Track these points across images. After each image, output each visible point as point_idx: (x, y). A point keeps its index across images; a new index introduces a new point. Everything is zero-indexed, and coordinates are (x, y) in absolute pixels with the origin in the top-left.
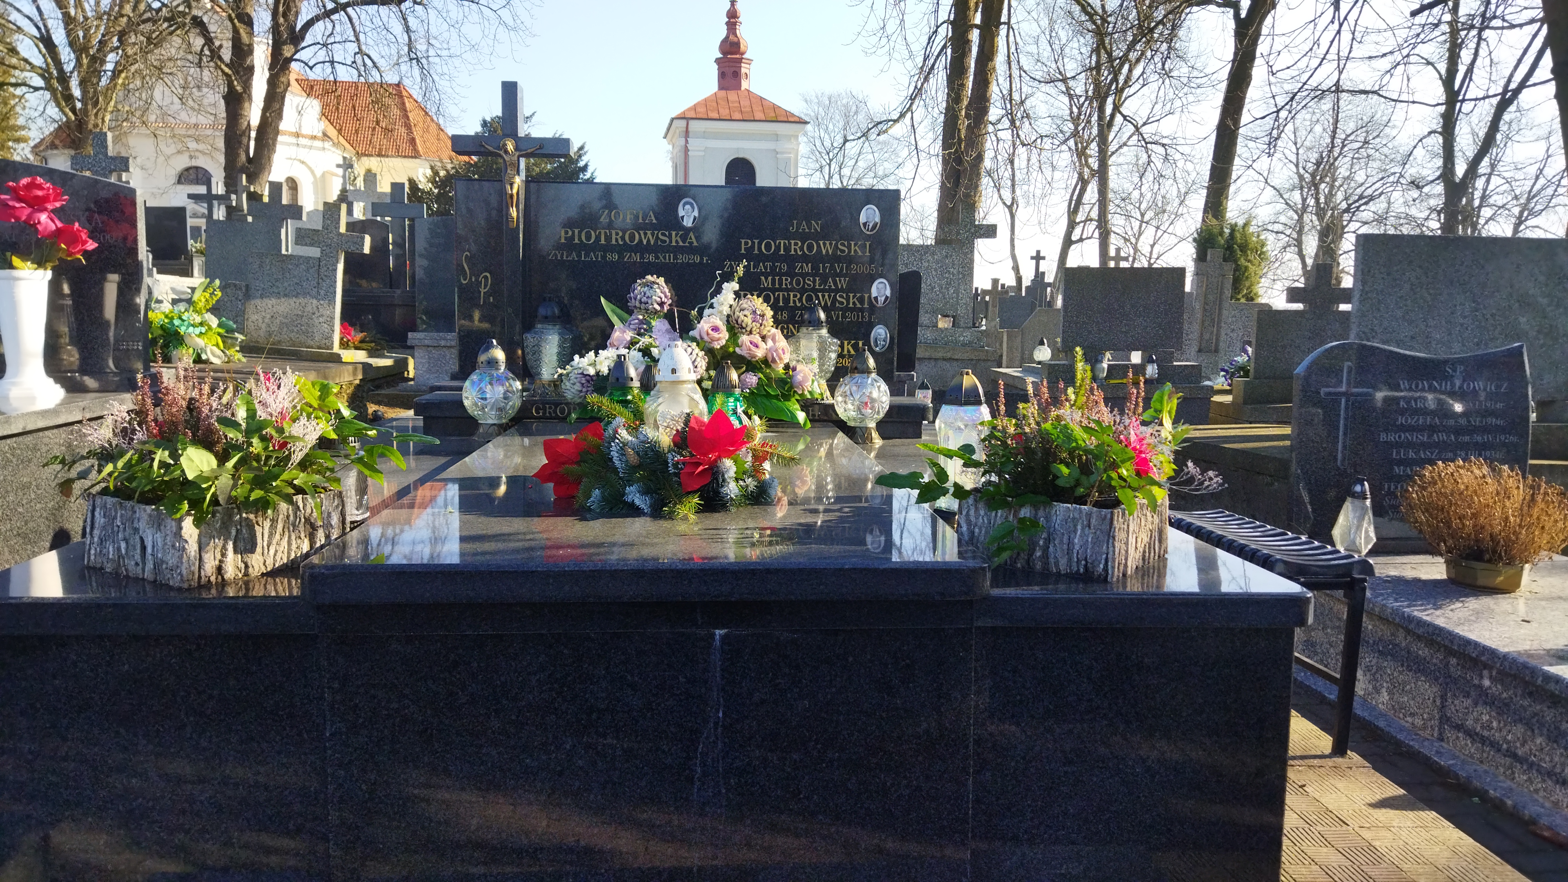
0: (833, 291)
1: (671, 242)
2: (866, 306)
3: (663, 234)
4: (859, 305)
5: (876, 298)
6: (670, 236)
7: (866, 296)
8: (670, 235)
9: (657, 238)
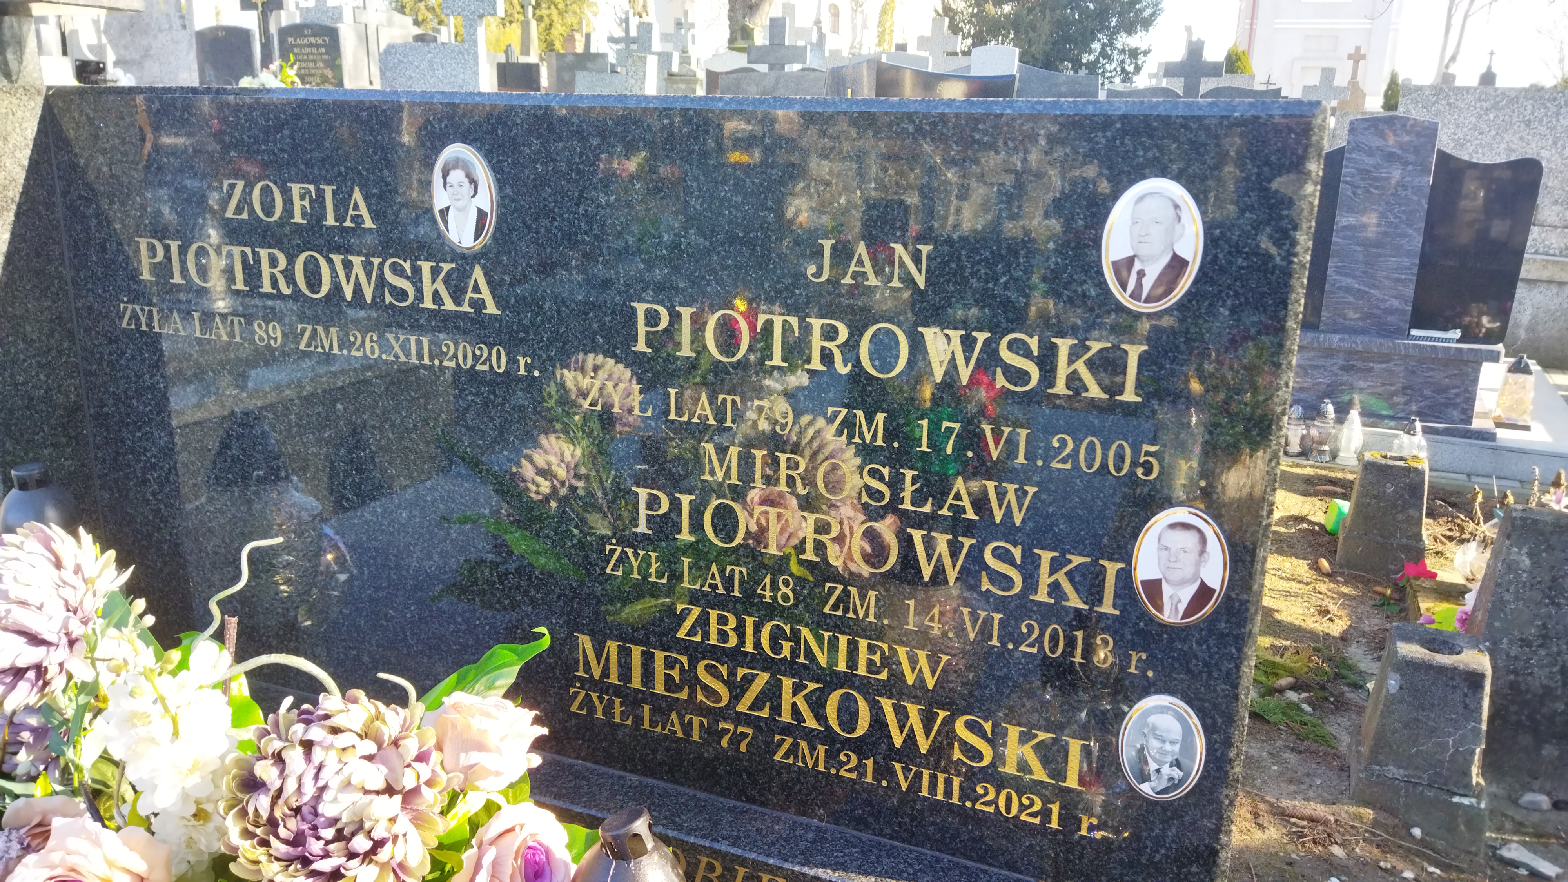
0: (969, 528)
1: (420, 296)
2: (1107, 608)
3: (397, 270)
4: (1075, 602)
5: (1154, 588)
6: (416, 277)
7: (1112, 568)
8: (417, 271)
9: (382, 282)
